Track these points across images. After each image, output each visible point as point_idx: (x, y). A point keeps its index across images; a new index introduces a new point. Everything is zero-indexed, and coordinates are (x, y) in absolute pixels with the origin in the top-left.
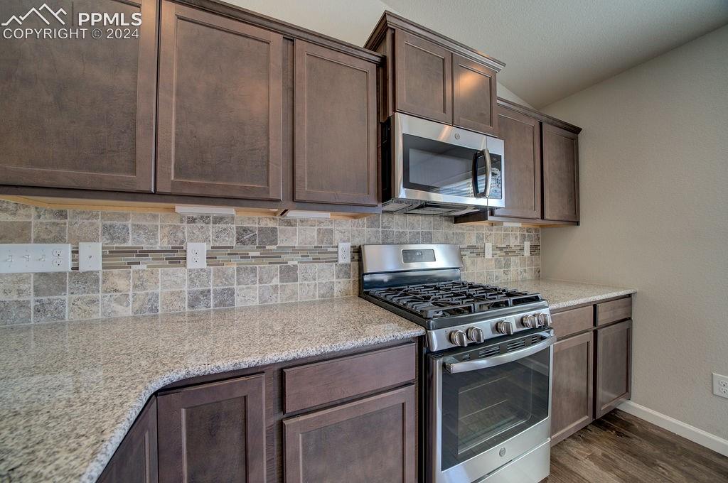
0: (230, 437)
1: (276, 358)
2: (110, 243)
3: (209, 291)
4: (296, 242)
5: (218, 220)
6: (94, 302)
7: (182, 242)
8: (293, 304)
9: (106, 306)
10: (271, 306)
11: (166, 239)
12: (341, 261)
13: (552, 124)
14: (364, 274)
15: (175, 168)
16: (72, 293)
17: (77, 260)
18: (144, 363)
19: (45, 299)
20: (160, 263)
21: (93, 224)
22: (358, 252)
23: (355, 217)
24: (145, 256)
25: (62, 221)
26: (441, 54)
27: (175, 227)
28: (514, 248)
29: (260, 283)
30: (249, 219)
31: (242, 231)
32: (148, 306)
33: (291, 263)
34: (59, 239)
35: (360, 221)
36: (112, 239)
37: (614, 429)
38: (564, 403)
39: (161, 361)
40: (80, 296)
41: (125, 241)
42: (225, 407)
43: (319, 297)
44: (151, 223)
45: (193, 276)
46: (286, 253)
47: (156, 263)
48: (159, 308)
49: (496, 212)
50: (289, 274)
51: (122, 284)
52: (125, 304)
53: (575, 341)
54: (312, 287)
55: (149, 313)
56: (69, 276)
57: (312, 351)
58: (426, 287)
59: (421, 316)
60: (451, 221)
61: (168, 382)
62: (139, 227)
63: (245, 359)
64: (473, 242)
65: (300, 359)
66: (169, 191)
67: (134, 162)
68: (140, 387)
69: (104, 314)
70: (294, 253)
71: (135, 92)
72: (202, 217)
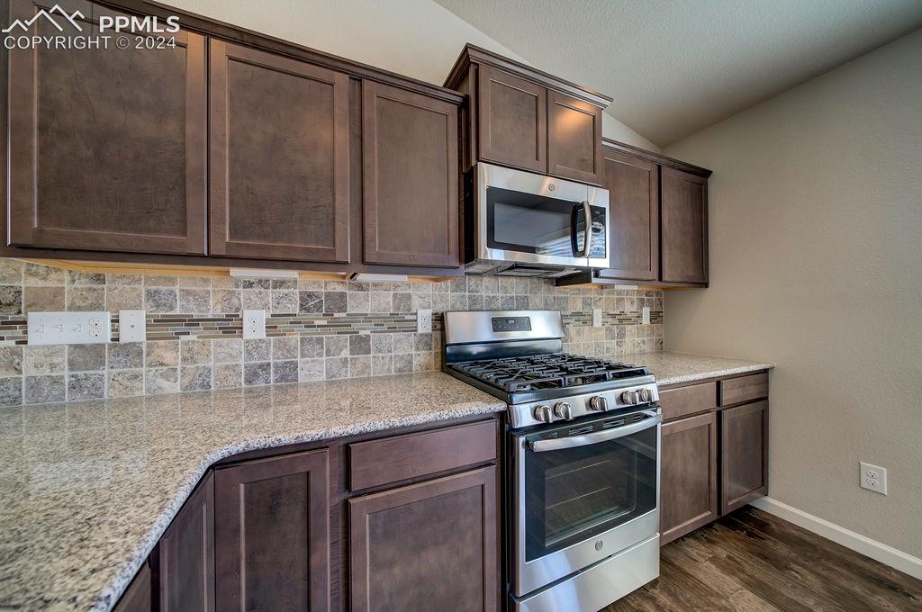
0: (292, 514)
1: (341, 432)
2: (155, 311)
3: (269, 364)
4: (368, 308)
5: (280, 284)
6: (136, 377)
7: (238, 309)
8: (364, 379)
9: (149, 380)
10: (340, 382)
11: (219, 306)
12: (420, 330)
13: (673, 167)
14: (447, 346)
15: (230, 228)
16: (112, 368)
17: (117, 330)
18: (200, 437)
19: (81, 374)
20: (213, 333)
21: (135, 290)
22: (440, 320)
23: (436, 280)
24: (195, 325)
25: (100, 286)
26: (534, 91)
27: (229, 292)
28: (629, 315)
29: (327, 355)
30: (314, 283)
31: (306, 297)
32: (200, 382)
33: (362, 333)
34: (96, 307)
35: (443, 284)
36: (158, 306)
37: (746, 529)
38: (680, 495)
39: (218, 435)
40: (121, 370)
41: (172, 308)
42: (287, 483)
43: (395, 371)
44: (201, 289)
45: (250, 348)
46: (356, 322)
47: (208, 333)
48: (212, 384)
49: (602, 273)
50: (360, 345)
51: (168, 357)
52: (172, 380)
53: (692, 422)
54: (387, 360)
55: (199, 389)
56: (109, 349)
57: (380, 425)
58: (518, 360)
59: (503, 390)
60: (552, 283)
61: (227, 455)
62: (188, 293)
63: (308, 432)
64: (579, 307)
65: (367, 433)
66: (224, 253)
67: (184, 222)
68: (199, 457)
69: (148, 390)
70: (366, 322)
71: (183, 144)
72: (260, 281)
